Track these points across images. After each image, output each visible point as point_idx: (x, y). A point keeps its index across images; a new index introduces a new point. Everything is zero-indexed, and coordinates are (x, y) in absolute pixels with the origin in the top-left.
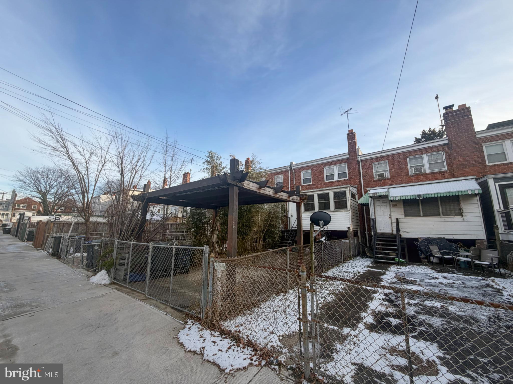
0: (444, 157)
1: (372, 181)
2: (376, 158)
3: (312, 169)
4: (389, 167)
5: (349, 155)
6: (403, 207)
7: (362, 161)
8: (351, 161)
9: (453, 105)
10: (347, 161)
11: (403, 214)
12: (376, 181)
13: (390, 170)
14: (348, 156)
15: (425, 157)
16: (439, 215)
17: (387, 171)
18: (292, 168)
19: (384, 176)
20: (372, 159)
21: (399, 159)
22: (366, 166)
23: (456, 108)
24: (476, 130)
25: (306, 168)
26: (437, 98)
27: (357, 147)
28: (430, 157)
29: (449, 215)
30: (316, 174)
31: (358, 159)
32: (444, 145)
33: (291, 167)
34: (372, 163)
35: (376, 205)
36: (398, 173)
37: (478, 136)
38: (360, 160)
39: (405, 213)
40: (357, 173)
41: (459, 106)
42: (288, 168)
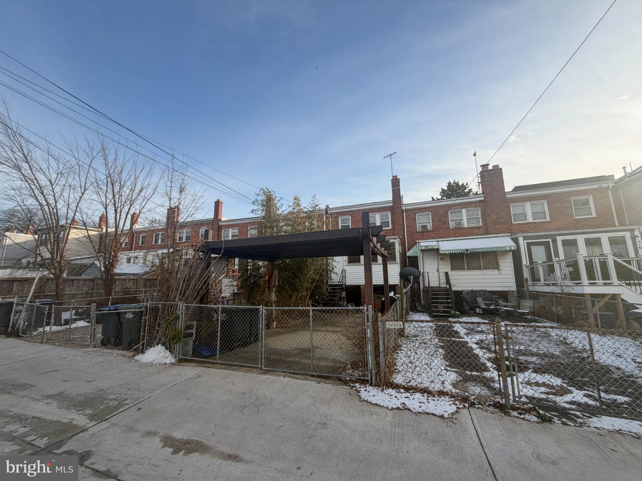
0: (480, 213)
1: (416, 232)
2: (420, 209)
3: (351, 215)
4: (432, 219)
5: (393, 202)
6: (449, 260)
7: (406, 210)
8: (395, 209)
9: (488, 165)
10: (391, 209)
11: (450, 267)
12: (420, 232)
13: (433, 222)
14: (391, 204)
15: (464, 211)
16: (480, 269)
17: (430, 222)
18: (329, 212)
19: (427, 228)
20: (416, 209)
21: (441, 212)
22: (410, 216)
23: (490, 167)
24: (506, 191)
25: (345, 213)
26: (475, 155)
27: (401, 195)
28: (468, 212)
29: (489, 269)
30: (356, 221)
31: (402, 208)
32: (480, 201)
33: (327, 211)
34: (415, 213)
35: (425, 258)
36: (439, 225)
37: (507, 196)
38: (404, 209)
39: (451, 266)
40: (401, 223)
41: (493, 166)
42: (324, 212)
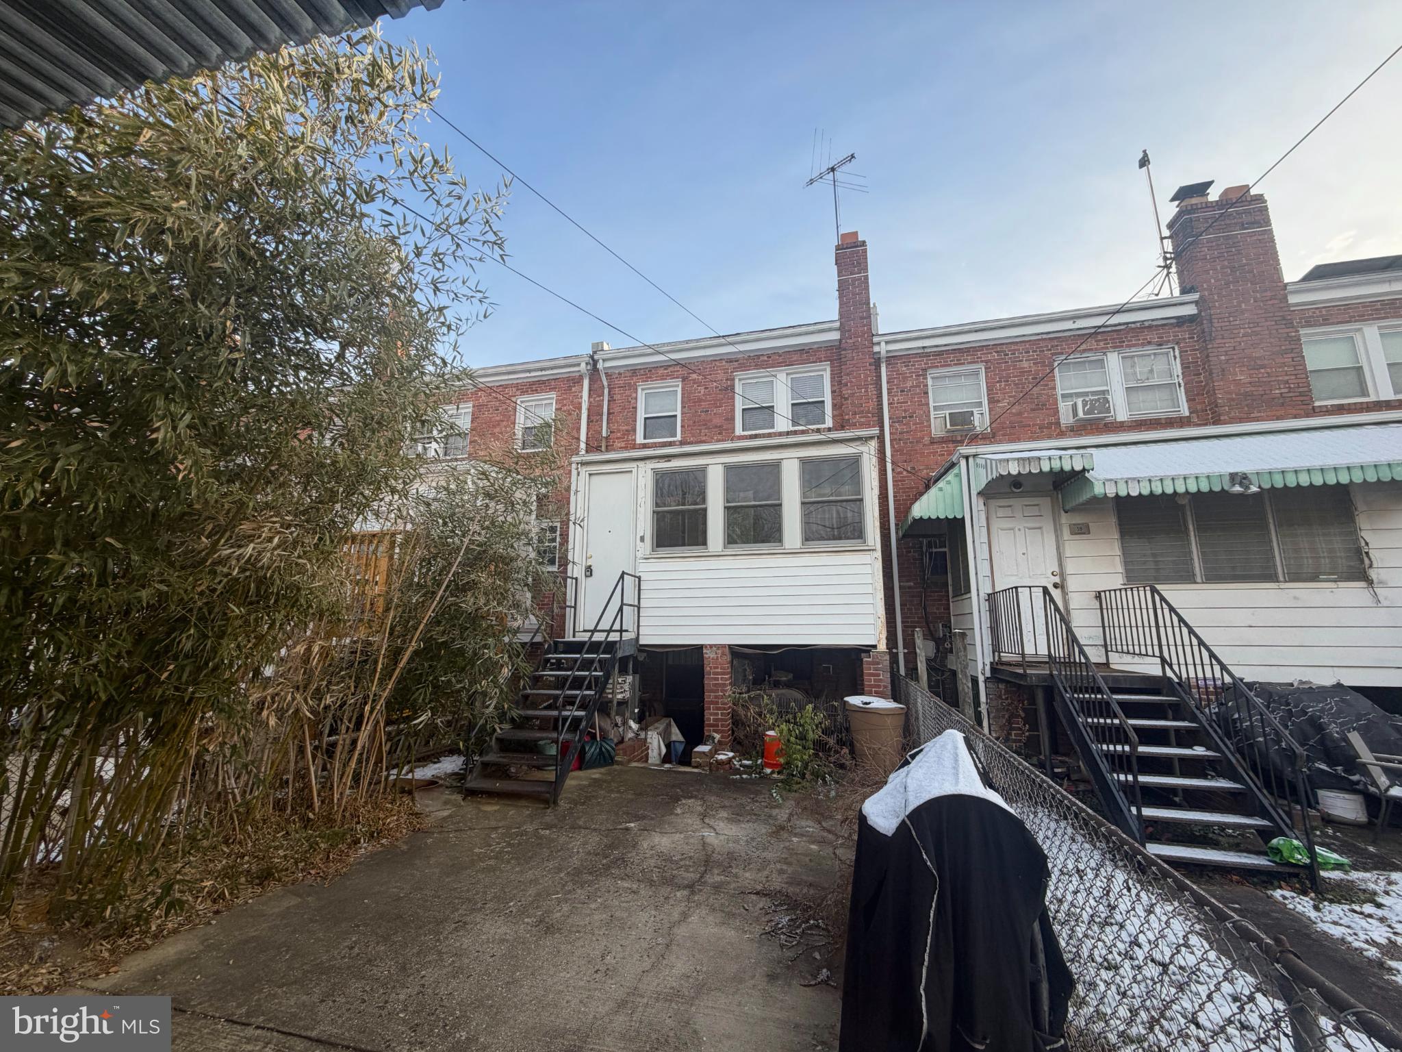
0: (1178, 369)
1: (927, 439)
2: (940, 354)
3: (684, 379)
4: (989, 389)
5: (841, 329)
6: (1117, 536)
7: (892, 359)
8: (849, 354)
9: (1209, 184)
10: (834, 354)
11: (1120, 569)
12: (943, 441)
13: (991, 401)
14: (835, 336)
15: (1113, 360)
16: (1272, 578)
17: (980, 404)
18: (600, 366)
19: (971, 422)
20: (928, 355)
21: (1025, 364)
22: (905, 379)
25: (661, 371)
26: (1144, 162)
28: (1129, 362)
29: (1314, 578)
30: (700, 400)
31: (876, 349)
32: (1181, 321)
33: (595, 362)
34: (925, 370)
35: (995, 525)
36: (1020, 414)
37: (1293, 299)
38: (883, 353)
39: (1126, 563)
40: (872, 405)
41: (1227, 191)
42: (583, 365)
